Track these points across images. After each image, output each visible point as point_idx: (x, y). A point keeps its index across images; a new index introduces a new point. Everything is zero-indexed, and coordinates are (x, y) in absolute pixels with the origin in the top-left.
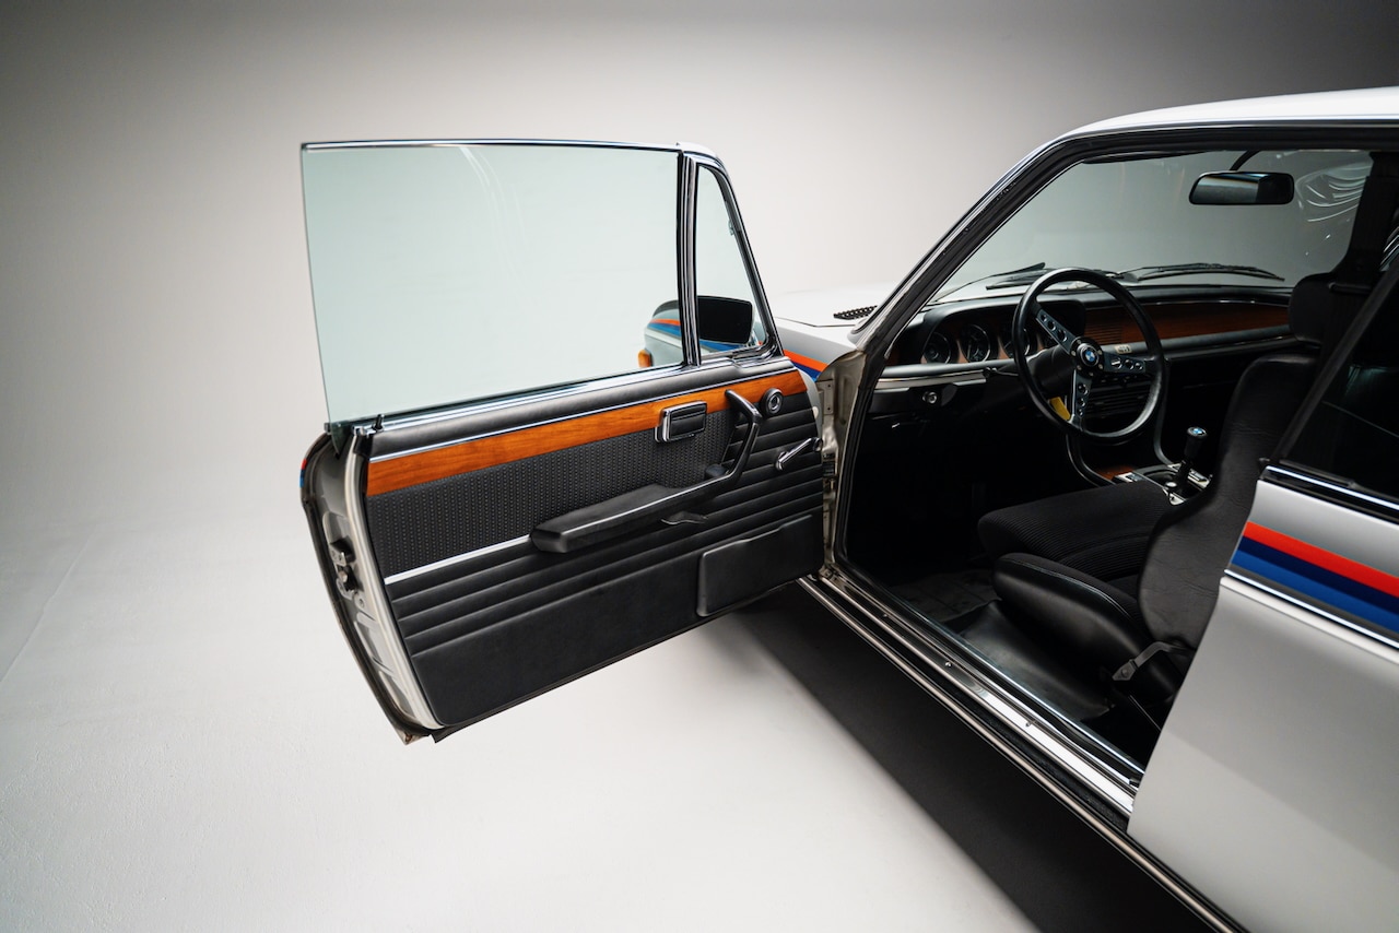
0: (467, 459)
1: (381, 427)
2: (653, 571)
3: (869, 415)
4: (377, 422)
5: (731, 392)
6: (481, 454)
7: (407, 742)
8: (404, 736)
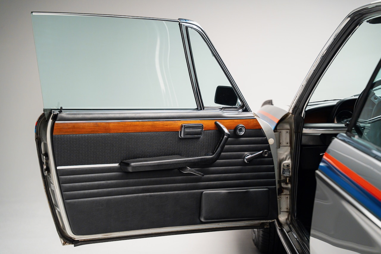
0: (94, 129)
1: (62, 112)
2: (177, 194)
3: (303, 146)
4: (61, 110)
5: (218, 123)
6: (100, 128)
7: (64, 244)
8: (63, 242)
